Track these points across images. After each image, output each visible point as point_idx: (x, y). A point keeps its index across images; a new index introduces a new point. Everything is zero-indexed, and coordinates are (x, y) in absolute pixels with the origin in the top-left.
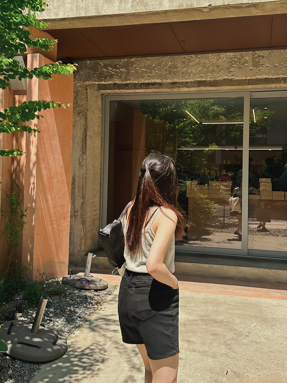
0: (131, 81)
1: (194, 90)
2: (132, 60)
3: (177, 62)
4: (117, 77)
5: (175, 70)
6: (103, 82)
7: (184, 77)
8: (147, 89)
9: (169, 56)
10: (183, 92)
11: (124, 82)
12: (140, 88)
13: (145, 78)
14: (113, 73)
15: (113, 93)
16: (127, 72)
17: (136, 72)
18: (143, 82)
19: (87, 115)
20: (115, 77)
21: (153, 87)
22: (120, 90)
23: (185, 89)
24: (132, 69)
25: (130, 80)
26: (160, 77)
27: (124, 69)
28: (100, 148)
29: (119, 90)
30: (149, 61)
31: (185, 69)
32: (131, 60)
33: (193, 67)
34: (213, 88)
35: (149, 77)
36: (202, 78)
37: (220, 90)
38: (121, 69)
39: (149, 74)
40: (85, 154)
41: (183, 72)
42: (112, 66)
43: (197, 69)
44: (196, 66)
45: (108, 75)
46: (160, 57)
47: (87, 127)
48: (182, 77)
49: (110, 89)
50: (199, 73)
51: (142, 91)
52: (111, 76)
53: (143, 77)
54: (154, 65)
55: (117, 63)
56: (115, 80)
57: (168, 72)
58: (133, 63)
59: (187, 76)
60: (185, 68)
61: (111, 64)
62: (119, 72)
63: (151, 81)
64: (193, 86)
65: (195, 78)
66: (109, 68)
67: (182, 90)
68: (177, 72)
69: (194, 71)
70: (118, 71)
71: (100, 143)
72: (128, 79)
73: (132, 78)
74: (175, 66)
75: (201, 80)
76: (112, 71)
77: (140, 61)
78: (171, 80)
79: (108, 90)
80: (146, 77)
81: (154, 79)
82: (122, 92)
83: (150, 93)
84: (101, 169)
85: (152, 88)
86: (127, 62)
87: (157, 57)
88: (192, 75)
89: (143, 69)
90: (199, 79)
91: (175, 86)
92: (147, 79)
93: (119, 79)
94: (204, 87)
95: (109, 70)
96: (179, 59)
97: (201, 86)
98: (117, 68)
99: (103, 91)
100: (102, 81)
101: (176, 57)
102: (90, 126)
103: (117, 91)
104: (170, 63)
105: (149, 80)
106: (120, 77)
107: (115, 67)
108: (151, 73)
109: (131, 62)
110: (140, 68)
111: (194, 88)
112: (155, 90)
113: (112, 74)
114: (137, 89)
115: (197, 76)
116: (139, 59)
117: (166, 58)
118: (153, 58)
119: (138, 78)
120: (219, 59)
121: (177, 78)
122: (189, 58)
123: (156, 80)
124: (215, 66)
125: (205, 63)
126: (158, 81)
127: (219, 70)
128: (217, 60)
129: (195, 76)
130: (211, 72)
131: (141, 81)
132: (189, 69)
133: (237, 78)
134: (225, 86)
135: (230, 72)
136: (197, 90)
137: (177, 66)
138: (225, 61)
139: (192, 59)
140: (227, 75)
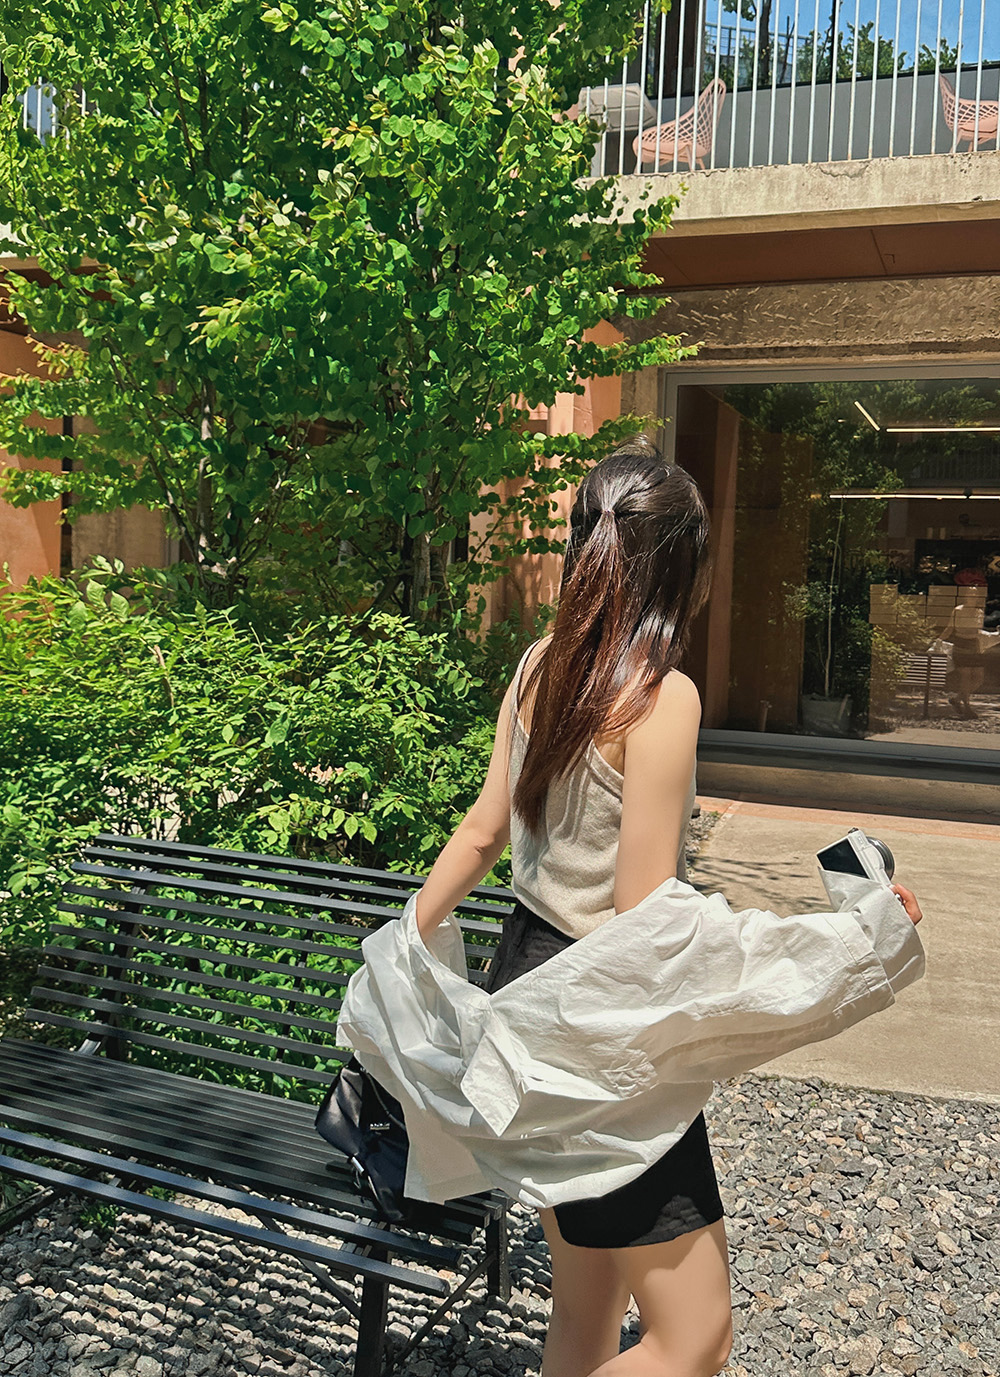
0: (747, 344)
1: (897, 359)
2: (753, 292)
3: (866, 296)
5: (859, 316)
7: (881, 334)
8: (778, 358)
9: (845, 284)
10: (869, 363)
11: (729, 347)
12: (760, 357)
13: (782, 336)
14: (703, 324)
15: (687, 368)
16: (737, 323)
17: (762, 322)
23: (877, 358)
24: (750, 315)
25: (744, 340)
26: (821, 332)
27: (730, 315)
30: (793, 295)
31: (885, 315)
32: (750, 293)
33: (906, 309)
34: (950, 356)
35: (794, 333)
36: (929, 335)
37: (966, 359)
38: (724, 315)
39: (794, 327)
41: (879, 322)
42: (700, 306)
43: (914, 313)
44: (915, 308)
45: (692, 329)
46: (822, 285)
48: (876, 334)
50: (922, 324)
51: (765, 361)
52: (700, 333)
53: (777, 334)
54: (807, 304)
55: (715, 300)
56: (708, 341)
57: (842, 320)
58: (753, 300)
59: (889, 332)
60: (886, 313)
61: (700, 303)
62: (718, 321)
63: (798, 343)
64: (898, 353)
65: (910, 337)
66: (693, 311)
67: (866, 361)
68: (864, 321)
69: (907, 319)
70: (717, 318)
72: (741, 339)
73: (750, 336)
74: (861, 307)
75: (924, 340)
76: (700, 319)
77: (773, 296)
78: (848, 340)
80: (786, 334)
81: (805, 339)
83: (783, 366)
85: (790, 357)
86: (738, 297)
87: (814, 286)
88: (902, 327)
89: (778, 315)
90: (919, 339)
91: (851, 352)
92: (789, 339)
93: (717, 338)
94: (926, 354)
95: (694, 319)
96: (870, 293)
97: (920, 352)
98: (712, 312)
101: (865, 284)
104: (848, 298)
105: (793, 340)
106: (721, 334)
107: (709, 309)
108: (799, 324)
109: (750, 297)
110: (771, 311)
111: (899, 356)
113: (699, 326)
114: (752, 358)
115: (915, 331)
116: (770, 289)
117: (838, 288)
118: (805, 288)
119: (766, 335)
120: (972, 291)
121: (864, 337)
122: (897, 289)
123: (809, 341)
124: (962, 309)
125: (936, 300)
126: (816, 342)
127: (971, 318)
128: (967, 294)
129: (911, 330)
130: (951, 322)
131: (771, 343)
132: (896, 315)
134: (981, 351)
135: (998, 323)
136: (906, 359)
137: (865, 307)
138: (987, 296)
139: (904, 291)
140: (991, 329)
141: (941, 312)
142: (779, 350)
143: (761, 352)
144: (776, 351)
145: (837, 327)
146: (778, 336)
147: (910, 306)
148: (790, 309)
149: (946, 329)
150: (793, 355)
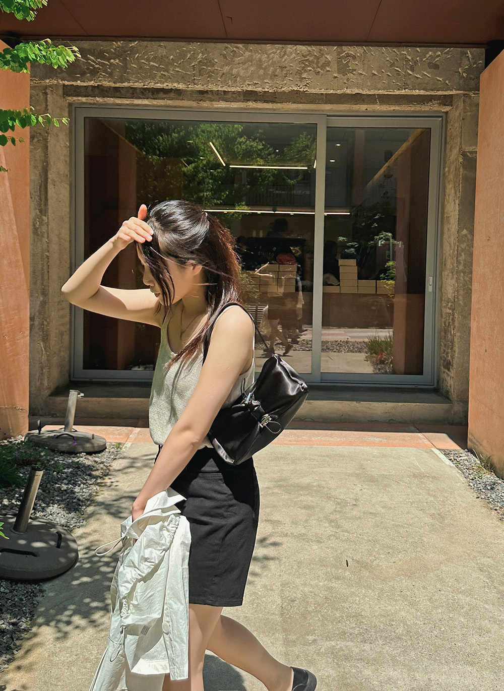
0: (131, 84)
1: (235, 106)
2: (133, 44)
3: (213, 54)
4: (104, 74)
5: (209, 68)
6: (79, 82)
7: (225, 83)
8: (154, 99)
9: (199, 44)
10: (218, 108)
11: (118, 85)
12: (142, 97)
13: (155, 79)
14: (96, 66)
15: (90, 104)
16: (122, 67)
17: (141, 68)
18: (152, 86)
19: (48, 142)
20: (101, 74)
21: (165, 96)
22: (105, 99)
23: (222, 105)
24: (132, 62)
25: (128, 81)
26: (183, 79)
27: (117, 61)
28: (68, 204)
29: (104, 97)
30: (164, 49)
31: (226, 69)
32: (131, 45)
33: (241, 65)
34: (269, 106)
35: (164, 77)
36: (257, 86)
37: (280, 109)
38: (112, 61)
39: (163, 73)
40: (45, 213)
41: (223, 74)
42: (94, 52)
43: (246, 69)
44: (246, 65)
45: (88, 69)
46: (182, 43)
47: (47, 165)
48: (221, 82)
49: (85, 96)
50: (251, 77)
51: (146, 102)
52: (94, 72)
53: (152, 77)
55: (105, 49)
56: (101, 79)
57: (198, 70)
58: (133, 50)
59: (230, 81)
60: (227, 67)
61: (94, 50)
62: (108, 65)
63: (168, 85)
64: (235, 100)
65: (244, 86)
66: (88, 56)
67: (215, 106)
68: (213, 72)
69: (242, 73)
70: (107, 62)
71: (67, 194)
72: (126, 79)
73: (133, 78)
74: (210, 62)
75: (253, 90)
76: (94, 62)
77: (148, 48)
78: (203, 85)
79: (82, 97)
80: (158, 78)
81: (172, 82)
82: (108, 102)
83: (159, 106)
84: (70, 241)
85: (163, 99)
86: (122, 47)
87: (176, 43)
88: (238, 79)
89: (152, 63)
90: (250, 88)
91: (204, 97)
92: (161, 82)
93: (108, 77)
94: (253, 102)
95: (89, 61)
96: (217, 50)
97: (249, 100)
98: (104, 58)
99: (70, 99)
100: (76, 80)
101: (212, 45)
102: (52, 163)
103: (98, 99)
104: (201, 54)
105: (163, 83)
106: (111, 75)
107: (101, 55)
108: (167, 71)
109: (131, 48)
110: (147, 60)
111: (237, 103)
112: (170, 102)
113: (94, 68)
114: (137, 98)
115: (247, 82)
116: (145, 43)
117: (194, 46)
118: (170, 44)
119: (144, 77)
120: (284, 55)
121: (213, 84)
122: (234, 50)
123: (175, 84)
124: (278, 67)
125: (260, 60)
126: (180, 86)
127: (284, 75)
128: (281, 57)
129: (245, 81)
130: (271, 76)
131: (149, 84)
132: (234, 69)
133: (313, 91)
134: (289, 102)
135: (302, 79)
136: (242, 106)
137: (213, 61)
138: (294, 59)
139: (239, 52)
140: (297, 83)
141: (265, 69)
142: (155, 93)
143: (143, 93)
144: (153, 94)
145: (194, 75)
147: (244, 63)
148: (160, 60)
149: (268, 81)
150: (165, 98)
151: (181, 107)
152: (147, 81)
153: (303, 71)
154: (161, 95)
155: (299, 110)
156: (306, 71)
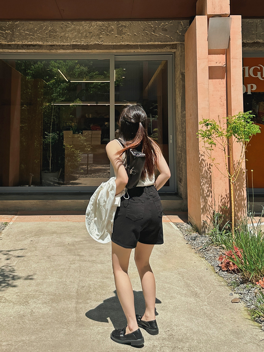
0: (16, 42)
1: (69, 52)
2: (17, 23)
3: (56, 27)
4: (3, 38)
5: (54, 34)
7: (62, 41)
8: (28, 49)
9: (49, 22)
10: (60, 53)
11: (9, 43)
16: (11, 34)
17: (21, 34)
18: (26, 44)
20: (1, 38)
23: (62, 51)
24: (16, 32)
26: (42, 39)
27: (9, 31)
30: (32, 25)
31: (63, 34)
34: (86, 51)
35: (32, 39)
36: (78, 42)
37: (91, 53)
38: (6, 31)
39: (32, 37)
41: (61, 36)
43: (72, 34)
46: (41, 22)
48: (60, 41)
50: (75, 38)
51: (24, 51)
54: (36, 29)
55: (3, 25)
56: (1, 40)
57: (49, 35)
59: (64, 40)
62: (4, 33)
63: (34, 43)
65: (71, 42)
67: (58, 52)
68: (56, 36)
69: (70, 36)
72: (13, 40)
73: (17, 39)
75: (76, 44)
77: (24, 25)
78: (51, 42)
80: (29, 39)
81: (36, 41)
82: (5, 51)
83: (30, 53)
86: (12, 24)
87: (38, 22)
88: (69, 39)
89: (26, 32)
90: (74, 43)
91: (53, 48)
92: (30, 41)
93: (4, 40)
94: (77, 50)
96: (58, 25)
97: (75, 49)
98: (3, 30)
101: (56, 22)
104: (50, 27)
105: (32, 42)
106: (6, 38)
107: (1, 29)
108: (34, 36)
109: (16, 25)
110: (24, 30)
111: (69, 50)
112: (36, 51)
116: (23, 22)
117: (46, 23)
118: (35, 23)
119: (22, 39)
120: (91, 27)
121: (56, 42)
122: (66, 25)
123: (38, 42)
124: (88, 33)
125: (79, 29)
126: (40, 43)
127: (91, 36)
128: (90, 28)
129: (72, 40)
130: (85, 37)
131: (24, 42)
132: (67, 34)
133: (106, 44)
134: (95, 49)
135: (100, 38)
136: (72, 52)
137: (56, 30)
138: (95, 29)
139: (69, 25)
140: (97, 40)
141: (82, 33)
142: (28, 46)
143: (22, 47)
144: (27, 47)
145: (47, 37)
146: (26, 40)
147: (71, 31)
148: (30, 30)
149: (83, 40)
150: (33, 49)
151: (41, 53)
152: (24, 41)
153: (100, 34)
154: (32, 47)
155: (100, 53)
156: (102, 34)
